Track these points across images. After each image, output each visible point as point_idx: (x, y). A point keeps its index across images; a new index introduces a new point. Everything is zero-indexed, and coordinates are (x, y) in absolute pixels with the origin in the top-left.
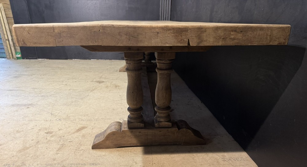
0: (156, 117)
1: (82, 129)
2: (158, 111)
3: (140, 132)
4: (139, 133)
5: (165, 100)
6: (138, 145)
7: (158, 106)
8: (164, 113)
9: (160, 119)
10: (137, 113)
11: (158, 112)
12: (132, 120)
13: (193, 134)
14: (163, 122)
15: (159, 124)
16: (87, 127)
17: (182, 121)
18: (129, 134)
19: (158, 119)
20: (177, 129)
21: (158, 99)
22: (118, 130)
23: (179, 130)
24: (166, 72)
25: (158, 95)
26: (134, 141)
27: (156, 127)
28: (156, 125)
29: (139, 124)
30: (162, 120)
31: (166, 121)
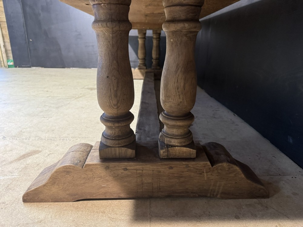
0: (161, 136)
1: (29, 156)
2: (167, 122)
3: (126, 169)
4: (122, 171)
5: (181, 96)
6: (122, 196)
7: (165, 112)
8: (179, 127)
9: (171, 140)
10: (120, 125)
11: (167, 125)
12: (108, 141)
13: (243, 176)
14: (178, 146)
15: (168, 151)
16: (41, 152)
17: (215, 146)
18: (101, 172)
19: (167, 140)
20: (209, 163)
21: (167, 96)
22: (77, 164)
23: (212, 166)
24: (186, 25)
25: (166, 86)
26: (114, 187)
27: (161, 157)
28: (162, 152)
29: (124, 149)
30: (174, 142)
31: (184, 144)
